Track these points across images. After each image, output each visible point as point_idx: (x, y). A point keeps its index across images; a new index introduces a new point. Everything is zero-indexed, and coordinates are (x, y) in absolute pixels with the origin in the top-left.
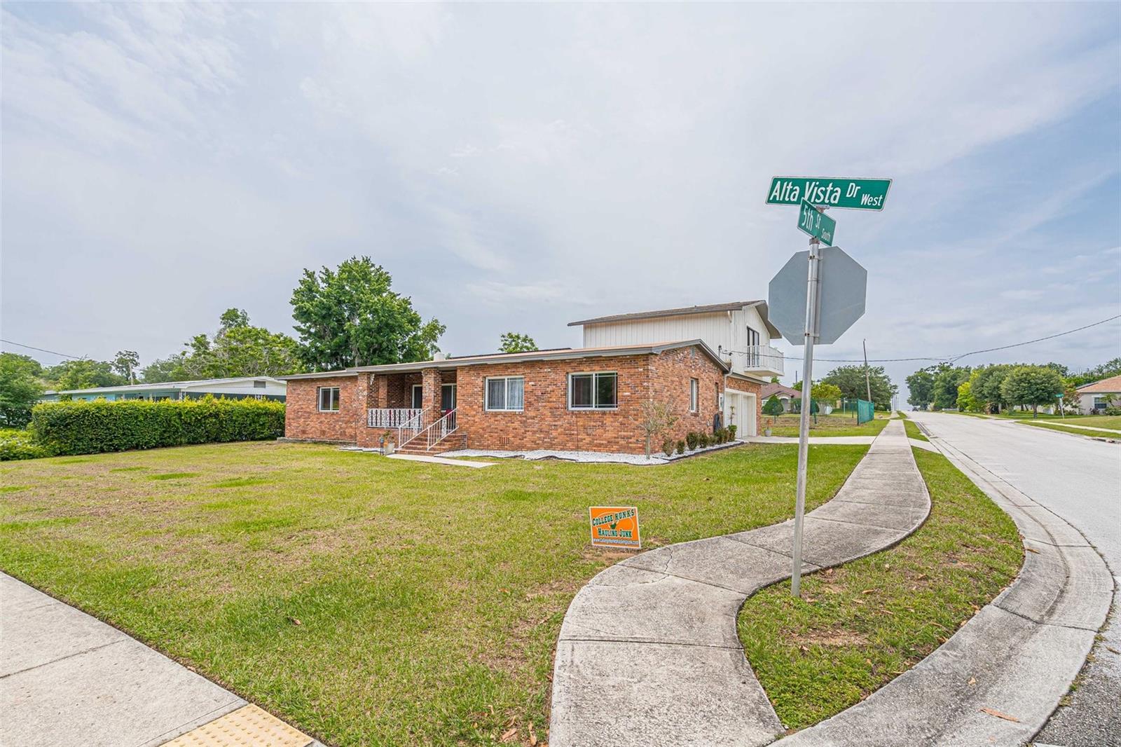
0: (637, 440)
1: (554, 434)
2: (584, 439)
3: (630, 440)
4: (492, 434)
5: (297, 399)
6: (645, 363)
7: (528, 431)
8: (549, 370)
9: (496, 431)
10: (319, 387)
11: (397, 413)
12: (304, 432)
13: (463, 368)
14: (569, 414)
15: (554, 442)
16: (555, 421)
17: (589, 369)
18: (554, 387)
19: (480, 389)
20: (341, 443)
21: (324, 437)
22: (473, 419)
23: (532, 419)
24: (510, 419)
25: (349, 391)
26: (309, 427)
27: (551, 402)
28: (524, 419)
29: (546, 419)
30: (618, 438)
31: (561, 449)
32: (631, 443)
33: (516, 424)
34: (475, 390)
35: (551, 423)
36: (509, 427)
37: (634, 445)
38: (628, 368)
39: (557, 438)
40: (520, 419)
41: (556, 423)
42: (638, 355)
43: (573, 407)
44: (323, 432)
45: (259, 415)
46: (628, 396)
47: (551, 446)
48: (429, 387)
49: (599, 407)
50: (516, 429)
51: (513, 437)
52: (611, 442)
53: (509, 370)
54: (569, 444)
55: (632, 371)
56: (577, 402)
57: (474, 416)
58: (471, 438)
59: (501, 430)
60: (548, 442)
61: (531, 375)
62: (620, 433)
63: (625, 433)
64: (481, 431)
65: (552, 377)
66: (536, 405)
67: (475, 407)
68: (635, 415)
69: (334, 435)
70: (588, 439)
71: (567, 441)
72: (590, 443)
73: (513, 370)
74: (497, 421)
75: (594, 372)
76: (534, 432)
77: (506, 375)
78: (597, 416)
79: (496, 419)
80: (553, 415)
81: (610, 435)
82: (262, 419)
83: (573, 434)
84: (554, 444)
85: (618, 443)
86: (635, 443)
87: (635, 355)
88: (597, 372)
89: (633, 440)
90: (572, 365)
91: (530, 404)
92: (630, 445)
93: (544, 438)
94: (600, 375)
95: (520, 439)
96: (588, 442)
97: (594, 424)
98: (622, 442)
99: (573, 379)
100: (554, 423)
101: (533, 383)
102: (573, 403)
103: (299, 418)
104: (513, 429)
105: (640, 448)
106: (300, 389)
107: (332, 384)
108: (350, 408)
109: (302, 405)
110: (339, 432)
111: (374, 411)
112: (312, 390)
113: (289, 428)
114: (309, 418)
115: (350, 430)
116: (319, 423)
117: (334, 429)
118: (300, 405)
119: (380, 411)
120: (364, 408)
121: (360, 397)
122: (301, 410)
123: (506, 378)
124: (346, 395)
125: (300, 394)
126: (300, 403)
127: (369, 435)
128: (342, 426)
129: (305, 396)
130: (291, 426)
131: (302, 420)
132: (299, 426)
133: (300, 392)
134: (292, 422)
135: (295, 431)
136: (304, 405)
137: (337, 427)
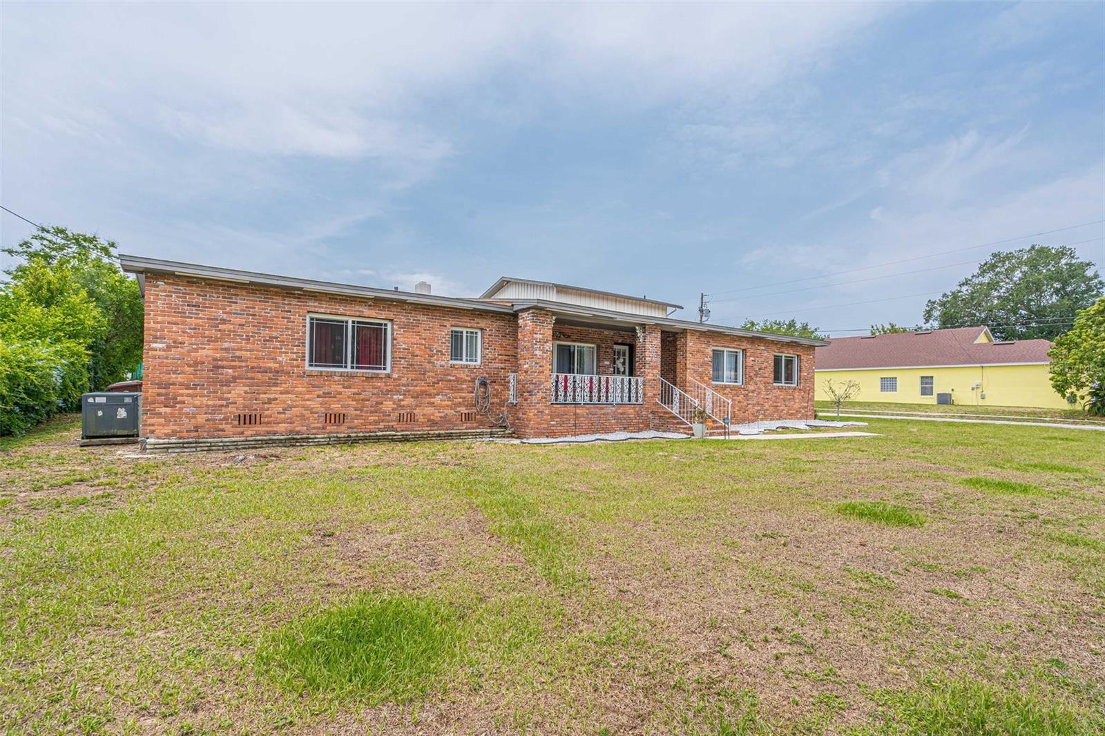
1: (767, 406)
2: (784, 410)
5: (213, 333)
8: (764, 348)
10: (309, 314)
11: (603, 382)
12: (247, 420)
13: (694, 332)
16: (767, 395)
18: (767, 363)
19: (710, 359)
21: (343, 428)
23: (752, 393)
24: (736, 392)
26: (275, 408)
28: (747, 392)
29: (762, 393)
31: (771, 420)
32: (806, 412)
34: (706, 359)
35: (765, 397)
36: (735, 400)
37: (808, 413)
39: (768, 411)
40: (743, 392)
44: (339, 418)
46: (805, 375)
49: (786, 383)
51: (738, 410)
53: (735, 343)
54: (775, 416)
61: (751, 350)
62: (801, 405)
67: (706, 378)
69: (376, 423)
71: (774, 412)
72: (787, 413)
73: (740, 343)
76: (754, 405)
77: (725, 347)
79: (725, 392)
80: (767, 390)
83: (777, 407)
84: (766, 416)
85: (801, 412)
88: (786, 355)
89: (808, 410)
90: (778, 345)
91: (751, 378)
94: (787, 357)
95: (744, 413)
101: (753, 358)
103: (227, 383)
104: (738, 403)
106: (228, 309)
107: (367, 312)
108: (428, 366)
109: (238, 350)
110: (395, 415)
111: (562, 376)
112: (283, 318)
113: (168, 410)
114: (276, 385)
115: (429, 410)
116: (318, 396)
117: (377, 408)
118: (225, 349)
119: (570, 376)
120: (547, 372)
121: (538, 352)
122: (233, 363)
123: (725, 349)
124: (414, 341)
125: (223, 321)
126: (226, 345)
127: (558, 416)
128: (402, 403)
129: (250, 329)
130: (178, 406)
131: (241, 390)
132: (227, 406)
133: (225, 316)
134: (182, 395)
135: (201, 419)
136: (247, 351)
137: (388, 405)
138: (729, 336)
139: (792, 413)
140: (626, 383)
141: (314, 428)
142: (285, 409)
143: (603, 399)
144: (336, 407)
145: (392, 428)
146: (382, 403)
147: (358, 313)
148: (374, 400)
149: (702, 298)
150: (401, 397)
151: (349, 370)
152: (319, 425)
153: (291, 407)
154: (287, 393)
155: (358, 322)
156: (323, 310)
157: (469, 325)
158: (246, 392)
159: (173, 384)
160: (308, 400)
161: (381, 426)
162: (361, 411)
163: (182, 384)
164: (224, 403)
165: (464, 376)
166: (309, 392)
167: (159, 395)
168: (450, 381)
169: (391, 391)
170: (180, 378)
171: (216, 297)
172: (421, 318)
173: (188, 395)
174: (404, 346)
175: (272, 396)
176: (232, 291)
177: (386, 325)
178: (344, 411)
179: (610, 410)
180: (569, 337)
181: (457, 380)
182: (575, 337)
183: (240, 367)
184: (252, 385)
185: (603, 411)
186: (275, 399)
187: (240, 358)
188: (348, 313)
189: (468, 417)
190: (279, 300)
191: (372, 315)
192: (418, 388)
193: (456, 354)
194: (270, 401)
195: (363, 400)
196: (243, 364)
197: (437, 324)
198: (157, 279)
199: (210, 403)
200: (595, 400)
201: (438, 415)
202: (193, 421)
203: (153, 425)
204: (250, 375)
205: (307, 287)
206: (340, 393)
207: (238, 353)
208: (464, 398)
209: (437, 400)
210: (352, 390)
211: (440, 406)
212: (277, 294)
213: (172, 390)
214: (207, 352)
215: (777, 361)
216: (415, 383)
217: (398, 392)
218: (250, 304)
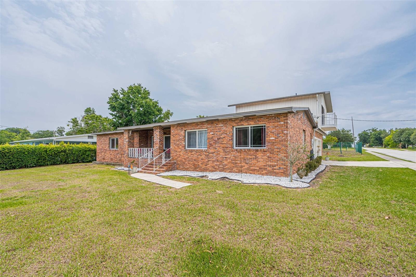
0: (280, 168)
1: (226, 163)
2: (244, 166)
3: (275, 168)
4: (189, 162)
6: (285, 118)
7: (210, 161)
8: (222, 125)
9: (192, 160)
10: (110, 138)
12: (104, 159)
13: (174, 126)
14: (234, 151)
15: (225, 167)
16: (226, 155)
17: (247, 124)
18: (225, 135)
19: (183, 137)
22: (179, 153)
23: (212, 154)
24: (199, 153)
25: (122, 139)
26: (106, 157)
27: (223, 144)
28: (208, 154)
29: (221, 154)
30: (266, 166)
31: (230, 172)
32: (275, 169)
33: (203, 157)
34: (180, 137)
35: (224, 156)
36: (199, 158)
37: (278, 171)
38: (273, 122)
39: (227, 165)
40: (205, 154)
41: (227, 156)
42: (280, 114)
43: (236, 146)
45: (86, 151)
46: (273, 140)
47: (223, 170)
48: (157, 136)
49: (253, 147)
50: (203, 159)
51: (201, 164)
52: (262, 168)
53: (199, 126)
54: (235, 169)
55: (276, 124)
56: (239, 143)
57: (180, 152)
58: (179, 164)
59: (195, 160)
60: (222, 168)
61: (211, 129)
62: (267, 163)
63: (271, 163)
64: (184, 160)
65: (224, 129)
66: (214, 146)
67: (180, 147)
68: (278, 152)
70: (246, 166)
71: (233, 167)
72: (248, 169)
73: (201, 126)
74: (192, 155)
75: (250, 126)
76: (213, 161)
77: (197, 129)
78: (252, 152)
79: (192, 153)
80: (225, 152)
81: (261, 164)
82: (87, 153)
83: (237, 163)
84: (225, 169)
85: (266, 169)
86: (278, 170)
87: (278, 114)
88: (252, 126)
89: (276, 168)
90: (236, 121)
91: (211, 145)
92: (275, 171)
93: (219, 165)
94: (253, 127)
95: (205, 165)
96: (246, 168)
97: (251, 157)
98: (270, 169)
99: (236, 130)
100: (225, 156)
101: (212, 133)
102: (236, 144)
103: (102, 152)
104: (201, 159)
105: (282, 173)
111: (131, 149)
112: (107, 139)
113: (98, 157)
114: (106, 152)
120: (127, 148)
122: (103, 149)
129: (104, 142)
138: (194, 123)
139: (254, 170)
146: (117, 156)
151: (115, 149)
152: (110, 161)
155: (116, 138)
160: (109, 155)
161: (117, 161)
162: (114, 158)
164: (102, 156)
178: (112, 158)
198: (98, 136)
202: (100, 159)
210: (113, 153)
217: (119, 154)
218: (104, 137)
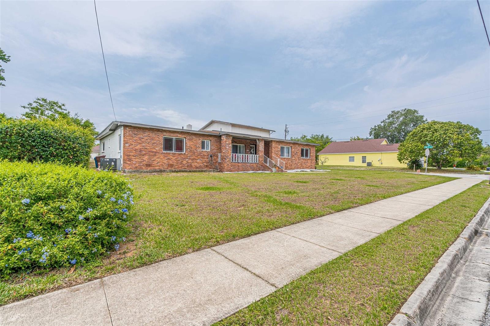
1: (299, 165)
5: (140, 142)
7: (293, 164)
8: (298, 146)
11: (246, 156)
12: (148, 165)
13: (275, 141)
16: (299, 161)
18: (299, 151)
20: (199, 171)
21: (173, 168)
26: (155, 162)
27: (298, 155)
28: (292, 160)
33: (290, 162)
34: (279, 149)
36: (288, 162)
44: (172, 166)
46: (312, 155)
51: (289, 166)
53: (289, 145)
54: (301, 168)
55: (313, 149)
59: (286, 164)
60: (297, 167)
61: (293, 147)
62: (310, 164)
66: (295, 156)
69: (181, 167)
79: (285, 160)
103: (143, 155)
106: (143, 135)
107: (179, 135)
108: (196, 151)
109: (146, 146)
110: (186, 165)
111: (234, 154)
112: (157, 137)
113: (129, 162)
114: (155, 156)
115: (196, 164)
116: (166, 159)
117: (181, 163)
118: (143, 146)
119: (237, 154)
120: (230, 153)
121: (227, 147)
122: (145, 150)
123: (285, 146)
124: (192, 144)
125: (142, 138)
126: (143, 145)
127: (233, 166)
128: (188, 162)
129: (149, 140)
130: (132, 161)
131: (147, 157)
132: (143, 162)
133: (143, 137)
134: (132, 158)
135: (137, 165)
136: (148, 146)
137: (185, 162)
138: (286, 142)
139: (307, 167)
140: (253, 157)
141: (165, 168)
142: (157, 163)
143: (246, 161)
144: (171, 162)
145: (186, 169)
146: (183, 162)
147: (176, 136)
148: (181, 161)
149: (286, 126)
150: (188, 160)
151: (174, 152)
152: (167, 167)
153: (159, 162)
154: (158, 158)
155: (176, 138)
156: (167, 135)
157: (207, 139)
158: (148, 158)
159: (131, 155)
160: (163, 160)
161: (183, 168)
162: (177, 163)
163: (133, 155)
164: (143, 161)
165: (205, 154)
166: (164, 158)
167: (127, 158)
168: (201, 155)
169: (185, 158)
170: (132, 154)
171: (141, 132)
172: (194, 137)
173: (134, 158)
174: (189, 145)
175: (154, 159)
176: (144, 130)
177: (183, 139)
178: (173, 164)
179: (248, 164)
180: (236, 142)
181: (204, 155)
182: (238, 142)
183: (147, 151)
184: (149, 156)
185: (246, 165)
186: (155, 160)
187: (146, 149)
188: (174, 136)
189: (207, 166)
190: (156, 132)
191: (180, 136)
192: (193, 157)
193: (203, 147)
194: (154, 160)
195: (178, 161)
196: (147, 150)
197: (198, 139)
198: (126, 127)
199: (139, 161)
200: (244, 161)
201: (198, 165)
202: (135, 165)
203: (126, 166)
204: (149, 153)
205: (164, 129)
206: (172, 158)
207: (146, 147)
208: (205, 160)
209: (198, 161)
210: (175, 158)
211: (199, 163)
212: (156, 131)
213: (130, 157)
214: (138, 147)
215: (302, 150)
216: (192, 156)
217: (187, 158)
218: (149, 133)
